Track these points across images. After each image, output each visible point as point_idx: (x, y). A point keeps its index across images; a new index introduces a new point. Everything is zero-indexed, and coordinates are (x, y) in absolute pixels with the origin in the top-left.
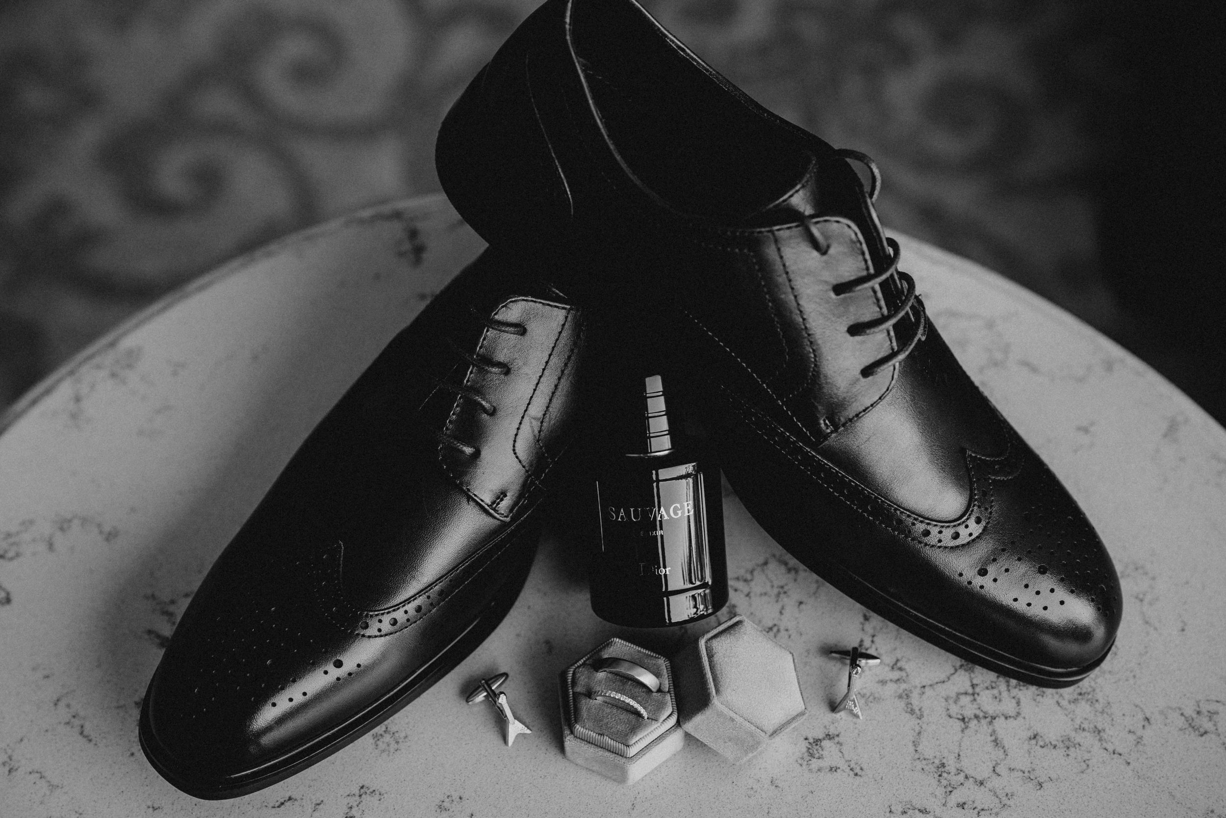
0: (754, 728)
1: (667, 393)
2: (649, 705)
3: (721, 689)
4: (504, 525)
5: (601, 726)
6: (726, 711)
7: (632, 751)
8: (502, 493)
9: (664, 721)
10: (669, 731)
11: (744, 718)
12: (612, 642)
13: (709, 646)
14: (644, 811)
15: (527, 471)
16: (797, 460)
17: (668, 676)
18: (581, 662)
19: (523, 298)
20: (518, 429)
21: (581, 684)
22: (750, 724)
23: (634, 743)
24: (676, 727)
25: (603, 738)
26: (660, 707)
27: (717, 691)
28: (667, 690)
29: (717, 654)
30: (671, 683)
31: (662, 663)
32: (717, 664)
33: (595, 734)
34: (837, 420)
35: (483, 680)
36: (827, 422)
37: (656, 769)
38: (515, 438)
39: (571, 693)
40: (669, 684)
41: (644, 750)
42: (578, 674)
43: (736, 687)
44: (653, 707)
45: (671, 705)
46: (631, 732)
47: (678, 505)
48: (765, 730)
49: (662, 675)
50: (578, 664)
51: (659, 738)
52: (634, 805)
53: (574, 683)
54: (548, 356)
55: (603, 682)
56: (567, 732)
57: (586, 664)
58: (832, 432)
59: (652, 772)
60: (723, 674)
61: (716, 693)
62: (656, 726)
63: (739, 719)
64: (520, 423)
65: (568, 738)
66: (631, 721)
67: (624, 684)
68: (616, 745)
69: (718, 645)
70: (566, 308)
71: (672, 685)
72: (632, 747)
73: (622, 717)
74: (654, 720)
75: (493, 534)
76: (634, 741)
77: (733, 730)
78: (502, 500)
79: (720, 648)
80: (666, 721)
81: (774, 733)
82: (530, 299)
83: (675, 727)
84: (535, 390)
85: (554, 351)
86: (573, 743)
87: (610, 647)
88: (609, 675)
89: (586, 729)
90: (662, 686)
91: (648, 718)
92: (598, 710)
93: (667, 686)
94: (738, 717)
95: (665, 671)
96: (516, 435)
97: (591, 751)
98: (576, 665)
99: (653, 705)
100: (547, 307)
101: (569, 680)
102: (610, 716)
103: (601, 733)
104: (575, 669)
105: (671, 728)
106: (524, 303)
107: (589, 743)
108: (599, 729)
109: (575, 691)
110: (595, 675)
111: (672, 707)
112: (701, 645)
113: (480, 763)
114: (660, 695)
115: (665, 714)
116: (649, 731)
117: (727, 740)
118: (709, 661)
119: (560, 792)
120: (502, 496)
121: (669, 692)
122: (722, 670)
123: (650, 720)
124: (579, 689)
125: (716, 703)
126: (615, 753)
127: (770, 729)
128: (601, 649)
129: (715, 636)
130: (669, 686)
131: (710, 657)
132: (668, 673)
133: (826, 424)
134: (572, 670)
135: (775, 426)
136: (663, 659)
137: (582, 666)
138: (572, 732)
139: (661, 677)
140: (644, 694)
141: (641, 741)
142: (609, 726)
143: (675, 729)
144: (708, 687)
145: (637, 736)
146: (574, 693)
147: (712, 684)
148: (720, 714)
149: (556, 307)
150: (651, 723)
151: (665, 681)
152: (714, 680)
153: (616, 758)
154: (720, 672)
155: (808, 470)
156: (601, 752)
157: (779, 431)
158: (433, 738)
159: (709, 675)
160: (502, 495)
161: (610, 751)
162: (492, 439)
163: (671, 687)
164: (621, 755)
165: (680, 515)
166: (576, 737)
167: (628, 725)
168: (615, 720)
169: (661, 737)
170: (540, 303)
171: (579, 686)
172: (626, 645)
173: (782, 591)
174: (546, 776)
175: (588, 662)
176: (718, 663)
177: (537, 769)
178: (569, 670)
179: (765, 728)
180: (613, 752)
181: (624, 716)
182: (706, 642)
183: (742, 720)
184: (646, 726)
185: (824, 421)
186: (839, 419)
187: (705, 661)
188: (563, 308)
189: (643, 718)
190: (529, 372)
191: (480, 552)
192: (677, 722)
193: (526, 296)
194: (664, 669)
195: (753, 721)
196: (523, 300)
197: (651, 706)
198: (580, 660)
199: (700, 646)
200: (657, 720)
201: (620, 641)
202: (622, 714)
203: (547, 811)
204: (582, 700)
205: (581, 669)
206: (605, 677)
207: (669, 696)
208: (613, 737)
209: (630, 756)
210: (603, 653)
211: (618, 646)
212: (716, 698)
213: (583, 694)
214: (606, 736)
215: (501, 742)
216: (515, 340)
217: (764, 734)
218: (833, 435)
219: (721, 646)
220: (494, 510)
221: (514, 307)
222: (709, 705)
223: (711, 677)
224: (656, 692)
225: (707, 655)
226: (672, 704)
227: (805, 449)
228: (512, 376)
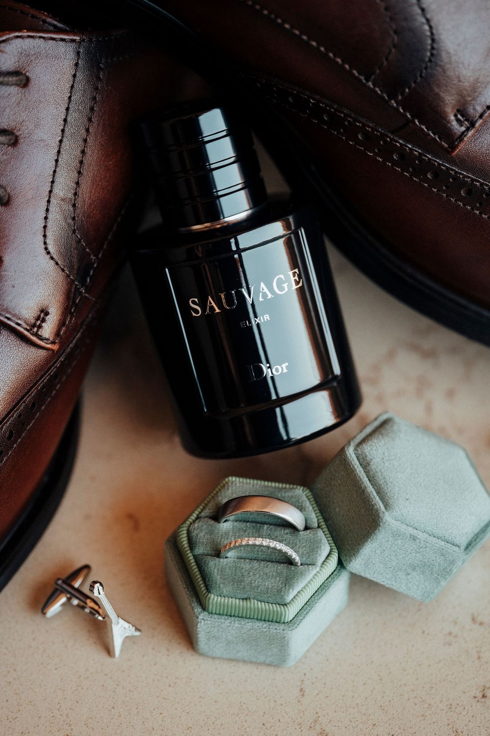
0: (443, 543)
1: (234, 131)
2: (299, 547)
3: (391, 501)
4: (53, 356)
5: (244, 588)
6: (403, 528)
7: (290, 613)
8: (42, 311)
9: (323, 564)
10: (332, 576)
11: (428, 533)
12: (227, 483)
13: (360, 453)
14: (318, 694)
15: (68, 276)
16: (426, 180)
17: (313, 508)
18: (195, 515)
19: (17, 34)
20: (46, 218)
21: (203, 542)
22: (436, 539)
23: (292, 600)
24: (339, 570)
25: (250, 603)
26: (314, 548)
27: (387, 506)
28: (316, 525)
29: (374, 460)
30: (319, 516)
31: (300, 492)
32: (377, 472)
33: (237, 600)
34: (472, 111)
35: (59, 579)
36: (459, 116)
37: (319, 638)
38: (45, 232)
39: (191, 558)
40: (317, 517)
41: (305, 608)
42: (195, 532)
43: (409, 495)
44: (304, 549)
45: (326, 542)
46: (286, 586)
47: (282, 276)
48: (458, 543)
49: (305, 508)
50: (190, 520)
51: (320, 589)
52: (303, 690)
53: (192, 544)
54: (65, 111)
55: (231, 534)
56: (198, 610)
57: (201, 517)
58: (468, 129)
59: (315, 643)
60: (388, 482)
61: (386, 508)
62: (314, 572)
63: (421, 536)
64: (47, 210)
65: (201, 617)
66: (282, 573)
67: (258, 530)
68: (269, 608)
69: (372, 449)
70: (76, 40)
71: (321, 517)
72: (290, 604)
73: (267, 570)
74: (310, 565)
75: (41, 369)
76: (291, 597)
77: (417, 552)
78: (43, 321)
79: (375, 452)
80: (325, 563)
81: (469, 546)
82: (26, 34)
83: (337, 570)
84: (57, 161)
85: (72, 102)
86: (209, 622)
87: (228, 489)
88: (236, 524)
89: (224, 597)
90: (309, 522)
91: (301, 565)
92: (234, 569)
93: (315, 520)
94: (420, 533)
95: (308, 502)
96: (45, 227)
97: (236, 626)
98: (188, 522)
99: (304, 546)
100: (51, 42)
101: (185, 543)
102: (251, 573)
103: (246, 596)
104: (189, 526)
105: (332, 573)
106: (19, 40)
107: (231, 616)
108: (242, 592)
109: (196, 553)
110: (218, 527)
111: (329, 544)
112: (350, 454)
113: (82, 688)
114: (310, 533)
115: (323, 554)
116: (308, 579)
117: (409, 571)
118: (365, 472)
119: (201, 697)
120: (42, 315)
121: (319, 527)
122: (385, 478)
123: (306, 566)
124: (200, 550)
125: (389, 520)
126: (269, 621)
127: (464, 542)
128: (217, 492)
129: (364, 441)
130: (318, 520)
131: (365, 465)
132: (312, 505)
133: (458, 120)
134: (185, 529)
135: (391, 139)
136: (300, 488)
137: (197, 521)
138: (204, 608)
139: (305, 510)
140: (289, 536)
141: (298, 598)
142: (254, 585)
143: (338, 573)
144: (373, 503)
145: (293, 589)
146: (195, 556)
147: (377, 498)
148: (397, 535)
149: (62, 40)
150: (308, 569)
151: (311, 515)
152: (378, 493)
153: (271, 627)
154: (383, 481)
155: (444, 192)
156: (249, 625)
157: (398, 144)
158: (9, 672)
159: (370, 489)
160: (44, 312)
161: (261, 620)
162: (15, 237)
163: (321, 521)
164: (276, 622)
165: (286, 289)
166: (212, 613)
167: (278, 579)
168: (259, 577)
169: (322, 587)
170: (41, 37)
171: (201, 545)
172: (247, 483)
173: (422, 385)
174: (176, 683)
175: (203, 514)
176: (378, 470)
177: (162, 676)
178: (181, 530)
179: (457, 541)
180: (264, 621)
181: (272, 568)
182: (355, 449)
183: (425, 535)
184: (302, 574)
185: (456, 116)
186: (474, 109)
187: (360, 472)
188: (73, 41)
189: (295, 565)
190: (45, 137)
191: (28, 399)
192: (338, 565)
193: (20, 30)
194: (305, 501)
195: (441, 535)
196: (17, 37)
197: (303, 548)
198: (191, 515)
199: (348, 455)
200: (314, 565)
201: (238, 479)
202: (267, 567)
203: (190, 725)
204: (209, 562)
205: (196, 525)
206: (231, 527)
207: (322, 531)
208: (263, 598)
209: (289, 621)
210: (220, 498)
211: (238, 485)
212: (387, 514)
213: (207, 555)
214: (253, 599)
215: (104, 655)
216: (18, 94)
217: (458, 548)
218: (470, 133)
219: (376, 451)
220: (36, 335)
221: (7, 48)
222: (380, 525)
223: (373, 490)
224: (304, 530)
225: (361, 465)
226: (328, 541)
227: (436, 161)
228: (23, 145)
